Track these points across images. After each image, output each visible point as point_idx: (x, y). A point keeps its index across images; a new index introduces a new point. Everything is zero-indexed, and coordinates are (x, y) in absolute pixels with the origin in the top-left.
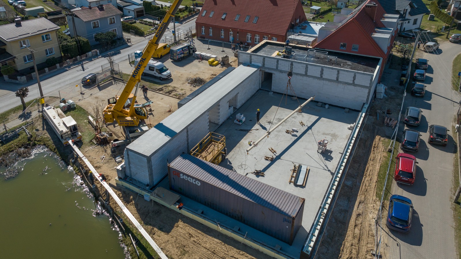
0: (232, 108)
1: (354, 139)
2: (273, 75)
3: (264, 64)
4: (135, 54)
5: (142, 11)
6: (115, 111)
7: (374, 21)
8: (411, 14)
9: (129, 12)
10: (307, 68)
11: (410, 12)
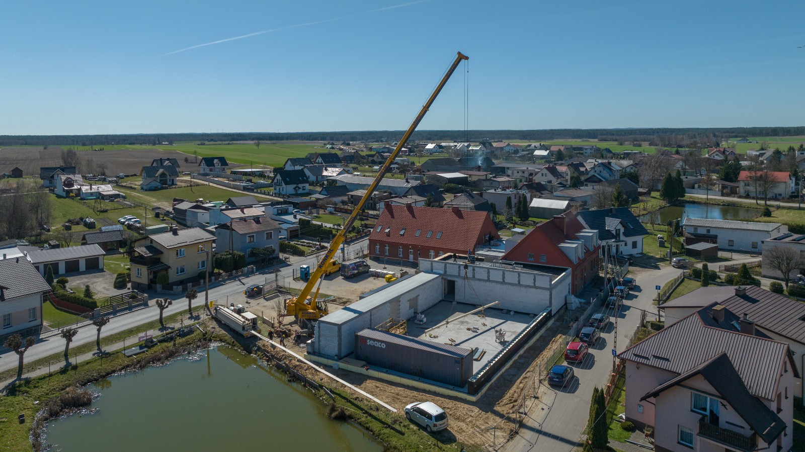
0: (412, 310)
1: (529, 328)
2: (456, 282)
3: (445, 271)
4: (301, 268)
5: (298, 230)
6: (298, 303)
7: (565, 233)
8: (626, 235)
10: (488, 273)
11: (625, 232)
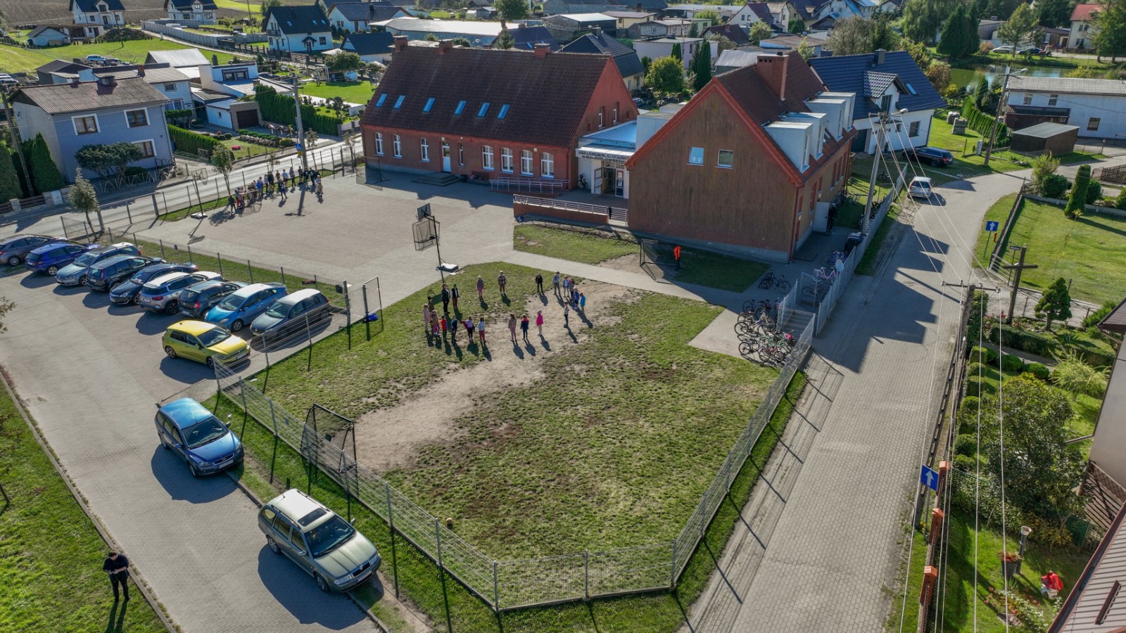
5: (253, 113)
7: (782, 98)
8: (901, 108)
9: (220, 114)
11: (899, 102)
